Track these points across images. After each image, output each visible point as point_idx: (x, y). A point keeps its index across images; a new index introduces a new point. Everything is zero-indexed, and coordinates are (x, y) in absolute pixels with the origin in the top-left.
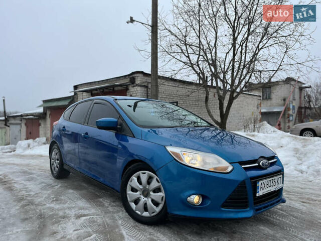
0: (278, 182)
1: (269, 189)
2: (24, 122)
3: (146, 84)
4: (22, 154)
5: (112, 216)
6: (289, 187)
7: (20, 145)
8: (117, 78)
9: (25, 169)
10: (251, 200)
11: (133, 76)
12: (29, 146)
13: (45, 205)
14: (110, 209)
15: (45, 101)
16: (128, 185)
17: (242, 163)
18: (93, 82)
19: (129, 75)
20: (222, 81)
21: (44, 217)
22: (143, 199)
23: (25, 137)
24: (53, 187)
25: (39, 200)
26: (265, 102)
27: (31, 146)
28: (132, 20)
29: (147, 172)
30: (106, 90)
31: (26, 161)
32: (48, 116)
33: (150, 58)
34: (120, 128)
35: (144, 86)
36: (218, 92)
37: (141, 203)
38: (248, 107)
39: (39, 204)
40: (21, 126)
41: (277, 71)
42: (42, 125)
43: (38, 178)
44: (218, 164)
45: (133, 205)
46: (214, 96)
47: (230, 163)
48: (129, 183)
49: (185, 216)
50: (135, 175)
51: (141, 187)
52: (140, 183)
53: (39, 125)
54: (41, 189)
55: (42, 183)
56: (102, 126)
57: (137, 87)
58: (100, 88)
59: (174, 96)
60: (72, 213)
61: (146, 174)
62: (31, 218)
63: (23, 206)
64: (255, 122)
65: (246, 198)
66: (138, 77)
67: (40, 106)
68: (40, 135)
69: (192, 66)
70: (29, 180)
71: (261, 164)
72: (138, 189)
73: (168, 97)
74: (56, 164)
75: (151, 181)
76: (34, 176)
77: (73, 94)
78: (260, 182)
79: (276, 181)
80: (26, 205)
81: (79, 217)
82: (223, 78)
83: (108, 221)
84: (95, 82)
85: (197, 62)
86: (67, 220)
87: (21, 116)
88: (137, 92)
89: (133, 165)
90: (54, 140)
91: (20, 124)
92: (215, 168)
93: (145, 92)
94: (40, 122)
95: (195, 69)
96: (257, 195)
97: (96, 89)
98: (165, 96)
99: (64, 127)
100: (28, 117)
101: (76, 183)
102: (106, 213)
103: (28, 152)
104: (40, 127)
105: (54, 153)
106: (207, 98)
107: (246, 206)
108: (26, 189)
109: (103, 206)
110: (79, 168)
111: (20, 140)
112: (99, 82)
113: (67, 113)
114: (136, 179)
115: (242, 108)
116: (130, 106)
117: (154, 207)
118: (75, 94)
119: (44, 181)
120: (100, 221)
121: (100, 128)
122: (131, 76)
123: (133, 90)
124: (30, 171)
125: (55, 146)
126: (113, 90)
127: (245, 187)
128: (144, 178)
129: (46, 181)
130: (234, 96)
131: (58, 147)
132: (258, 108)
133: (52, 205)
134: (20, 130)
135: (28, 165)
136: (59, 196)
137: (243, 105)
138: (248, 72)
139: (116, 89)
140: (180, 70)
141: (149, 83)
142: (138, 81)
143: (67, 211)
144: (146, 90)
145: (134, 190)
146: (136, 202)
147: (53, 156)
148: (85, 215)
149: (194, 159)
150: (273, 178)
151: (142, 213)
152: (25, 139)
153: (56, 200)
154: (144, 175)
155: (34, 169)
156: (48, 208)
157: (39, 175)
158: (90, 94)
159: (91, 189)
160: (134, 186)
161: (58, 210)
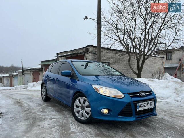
0: (151, 104)
1: (145, 107)
2: (32, 73)
3: (94, 52)
4: (30, 90)
5: (67, 120)
6: (168, 109)
7: (30, 85)
8: (79, 49)
9: (30, 96)
10: (134, 112)
11: (88, 48)
12: (34, 85)
13: (37, 113)
14: (67, 116)
15: (42, 62)
16: (75, 104)
17: (129, 94)
18: (66, 51)
19: (85, 47)
20: (139, 50)
21: (35, 119)
22: (81, 111)
23: (32, 81)
24: (42, 105)
25: (34, 111)
26: (168, 61)
27: (35, 85)
28: (86, 18)
29: (83, 97)
30: (73, 56)
31: (32, 93)
32: (44, 69)
33: (97, 38)
34: (72, 76)
35: (93, 53)
36: (136, 56)
37: (80, 113)
38: (156, 64)
39: (34, 113)
40: (30, 75)
41: (171, 43)
42: (41, 74)
43: (36, 101)
44: (117, 94)
45: (77, 114)
46: (135, 58)
47: (123, 94)
48: (75, 103)
49: (100, 119)
50: (78, 99)
51: (80, 105)
52: (80, 103)
53: (39, 74)
54: (36, 106)
55: (37, 103)
56: (64, 75)
57: (89, 54)
58: (70, 55)
59: (110, 58)
60: (49, 117)
61: (83, 99)
62: (29, 119)
63: (26, 114)
64: (160, 73)
65: (131, 111)
66: (90, 48)
67: (40, 65)
68: (40, 80)
69: (121, 41)
70: (31, 102)
71: (141, 94)
72: (79, 106)
73: (107, 59)
74: (44, 94)
75: (85, 102)
76: (34, 100)
77: (56, 58)
78: (139, 104)
79: (150, 103)
80: (28, 113)
81: (51, 119)
82: (140, 48)
83: (65, 121)
84: (68, 51)
85: (123, 39)
86: (46, 120)
87: (31, 69)
88: (89, 56)
89: (77, 94)
90: (43, 82)
91: (30, 74)
92: (116, 96)
93: (94, 56)
94: (40, 73)
95: (123, 43)
96: (137, 110)
97: (68, 55)
98: (105, 59)
99: (48, 75)
100: (34, 70)
101: (53, 104)
102: (65, 118)
103: (33, 89)
104: (40, 75)
105: (43, 88)
106: (129, 59)
107: (131, 116)
108: (29, 106)
109: (64, 115)
110: (54, 96)
111: (30, 82)
112: (69, 51)
113: (50, 68)
114: (78, 101)
115: (152, 65)
116: (82, 65)
117: (87, 115)
118: (58, 58)
119: (38, 102)
120: (61, 121)
121: (63, 75)
122: (86, 48)
123: (87, 55)
124: (32, 98)
125: (44, 85)
126: (77, 55)
127: (130, 106)
128: (82, 101)
129: (39, 103)
130: (146, 58)
131: (45, 85)
132: (162, 65)
133: (40, 113)
134: (30, 77)
135: (32, 95)
136: (44, 109)
137: (152, 63)
138: (154, 44)
139: (79, 55)
140: (113, 44)
141: (96, 51)
142: (90, 50)
143: (47, 116)
144: (94, 55)
145: (77, 106)
146: (78, 112)
147: (43, 90)
148: (54, 118)
149: (105, 91)
150: (148, 102)
151: (81, 118)
152: (33, 82)
153: (42, 111)
154: (82, 99)
155: (34, 97)
156: (38, 114)
157: (36, 100)
158: (65, 58)
159: (60, 107)
160: (78, 105)
161: (43, 115)
